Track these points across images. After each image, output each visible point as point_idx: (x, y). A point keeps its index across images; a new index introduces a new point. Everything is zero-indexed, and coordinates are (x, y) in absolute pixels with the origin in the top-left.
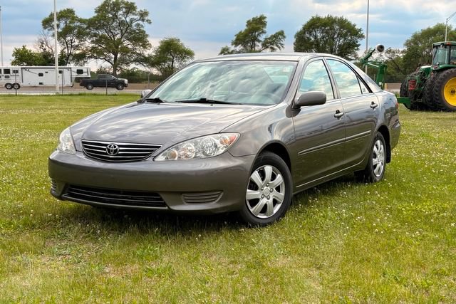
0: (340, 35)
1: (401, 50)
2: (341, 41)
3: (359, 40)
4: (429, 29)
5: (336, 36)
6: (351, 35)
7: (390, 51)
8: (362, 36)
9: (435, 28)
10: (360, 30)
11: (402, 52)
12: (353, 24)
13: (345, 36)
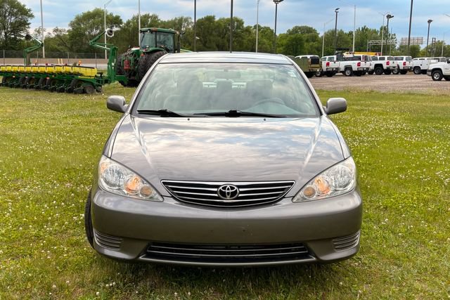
0: (11, 14)
1: (67, 29)
2: (13, 19)
3: (29, 19)
4: (89, 12)
5: (7, 15)
6: (21, 14)
7: (57, 30)
8: (32, 16)
9: (94, 11)
10: (30, 10)
11: (68, 31)
12: (22, 4)
13: (15, 15)
